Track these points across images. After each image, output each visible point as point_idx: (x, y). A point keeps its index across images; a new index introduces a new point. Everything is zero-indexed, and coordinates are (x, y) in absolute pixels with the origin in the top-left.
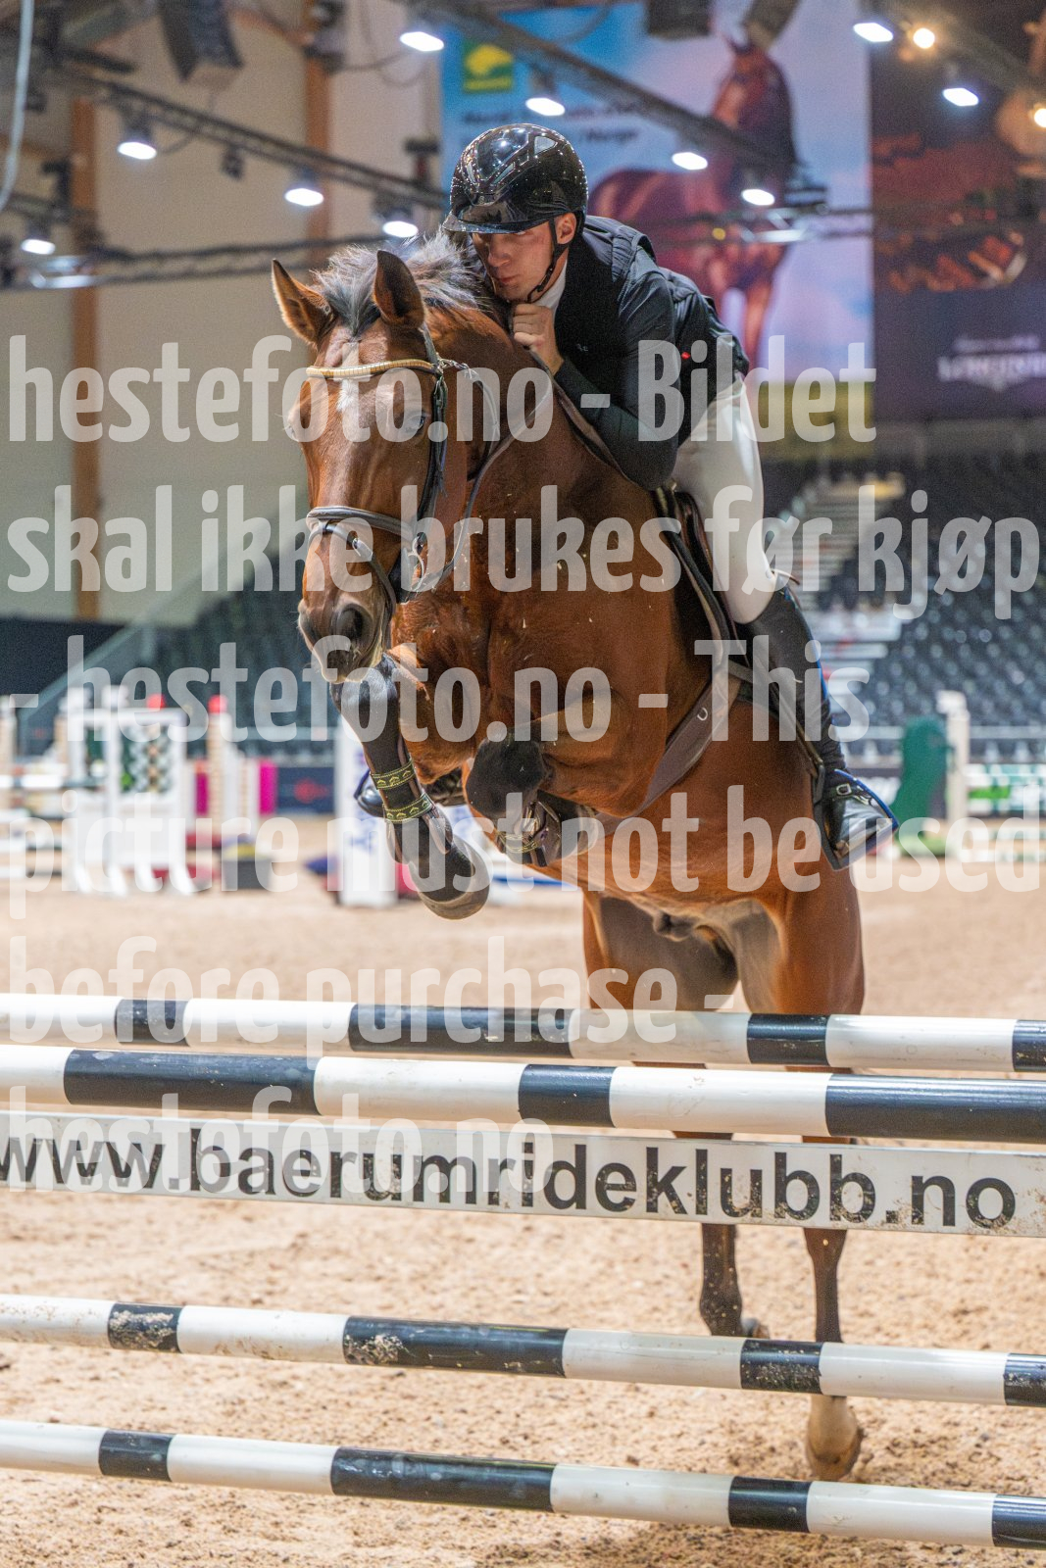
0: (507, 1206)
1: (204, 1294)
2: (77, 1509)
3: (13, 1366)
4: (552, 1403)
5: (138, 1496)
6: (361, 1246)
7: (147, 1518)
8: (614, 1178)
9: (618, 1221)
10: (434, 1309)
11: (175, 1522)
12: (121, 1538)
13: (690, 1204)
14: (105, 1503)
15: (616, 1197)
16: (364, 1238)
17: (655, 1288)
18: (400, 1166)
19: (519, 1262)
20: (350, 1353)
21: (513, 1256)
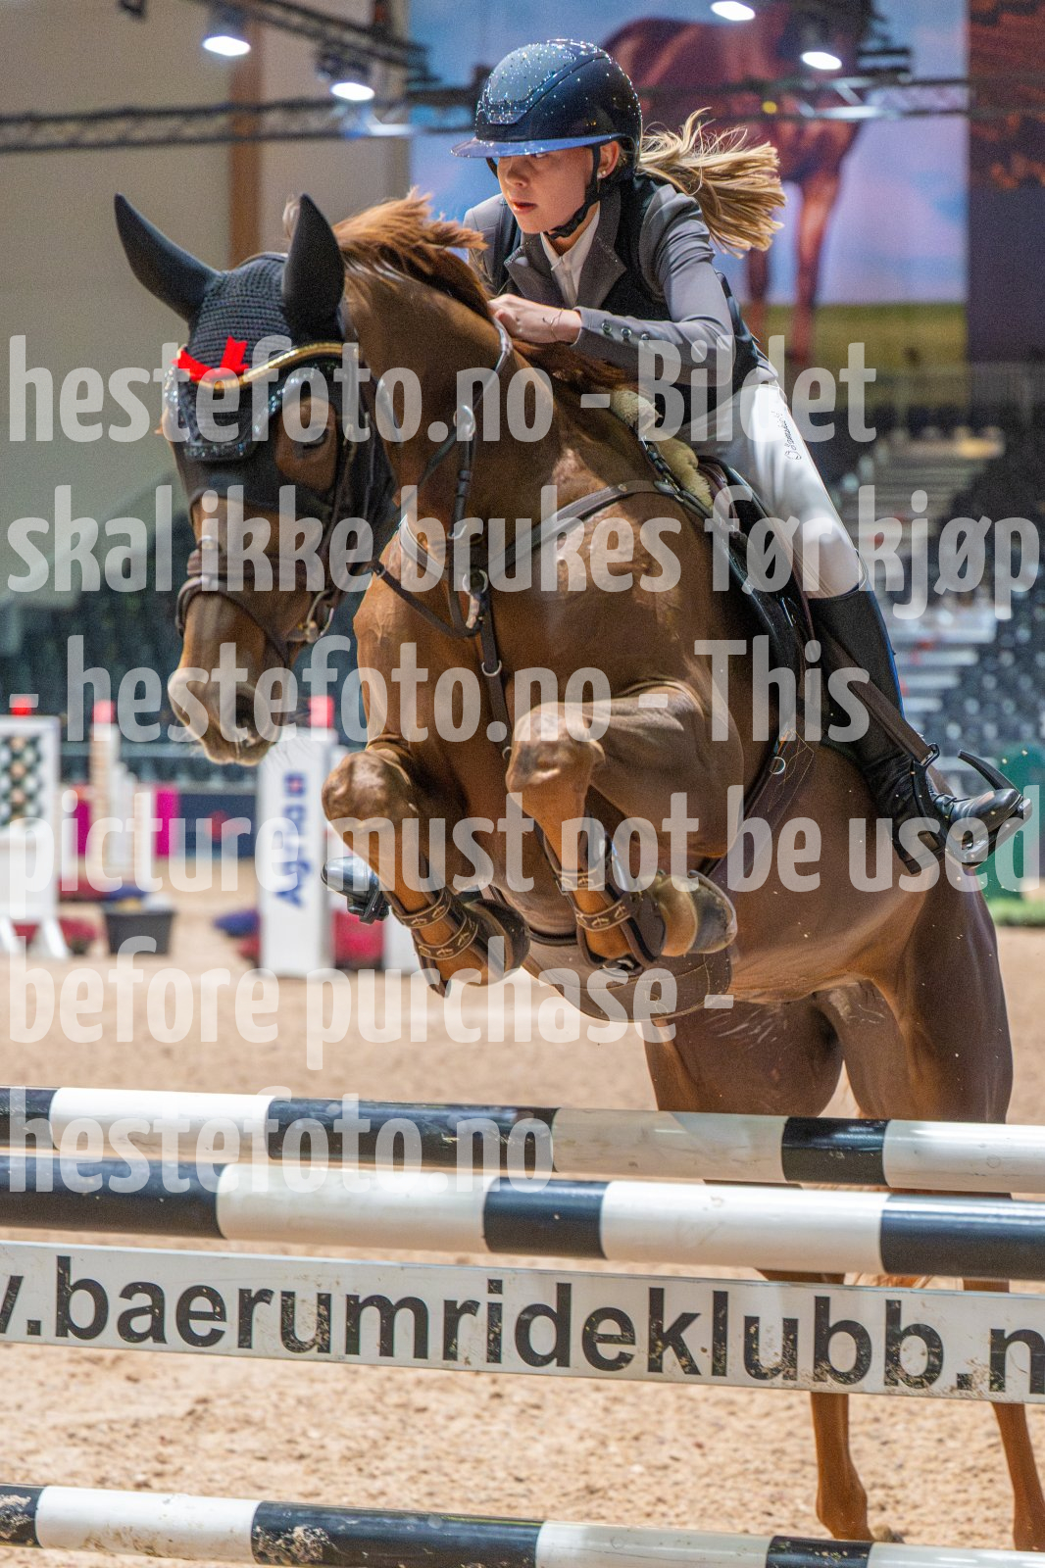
0: (467, 1362)
6: (279, 1415)
8: (609, 1327)
9: (614, 1385)
10: (373, 1497)
13: (704, 1362)
15: (608, 1351)
16: (283, 1405)
17: (659, 1473)
18: (329, 1310)
19: (484, 1439)
20: (260, 1549)
21: (477, 1431)
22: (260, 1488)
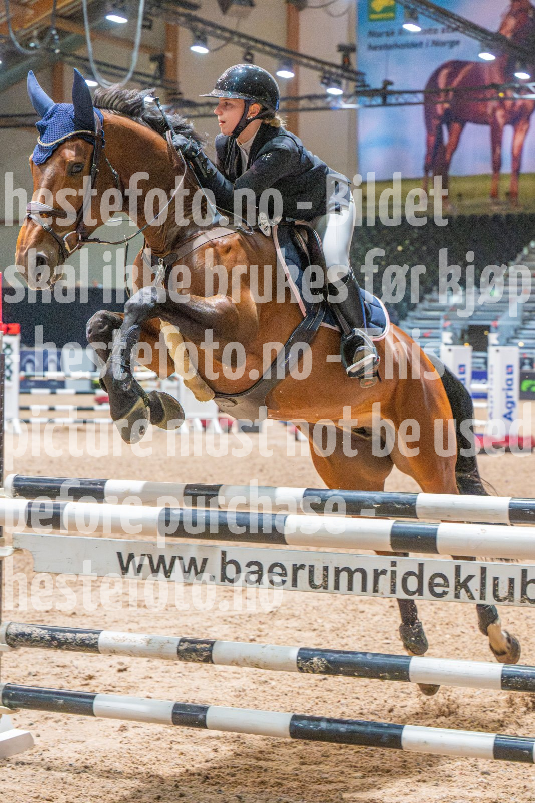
0: (382, 594)
1: (225, 636)
2: (160, 742)
3: (128, 669)
4: (403, 695)
5: (191, 736)
6: (306, 613)
7: (195, 747)
8: (439, 580)
9: (439, 602)
10: (343, 646)
11: (209, 750)
12: (182, 757)
13: (477, 595)
14: (174, 739)
15: (438, 590)
16: (307, 609)
17: (457, 638)
18: (327, 572)
19: (387, 623)
20: (300, 666)
21: (384, 620)
22: (299, 642)
